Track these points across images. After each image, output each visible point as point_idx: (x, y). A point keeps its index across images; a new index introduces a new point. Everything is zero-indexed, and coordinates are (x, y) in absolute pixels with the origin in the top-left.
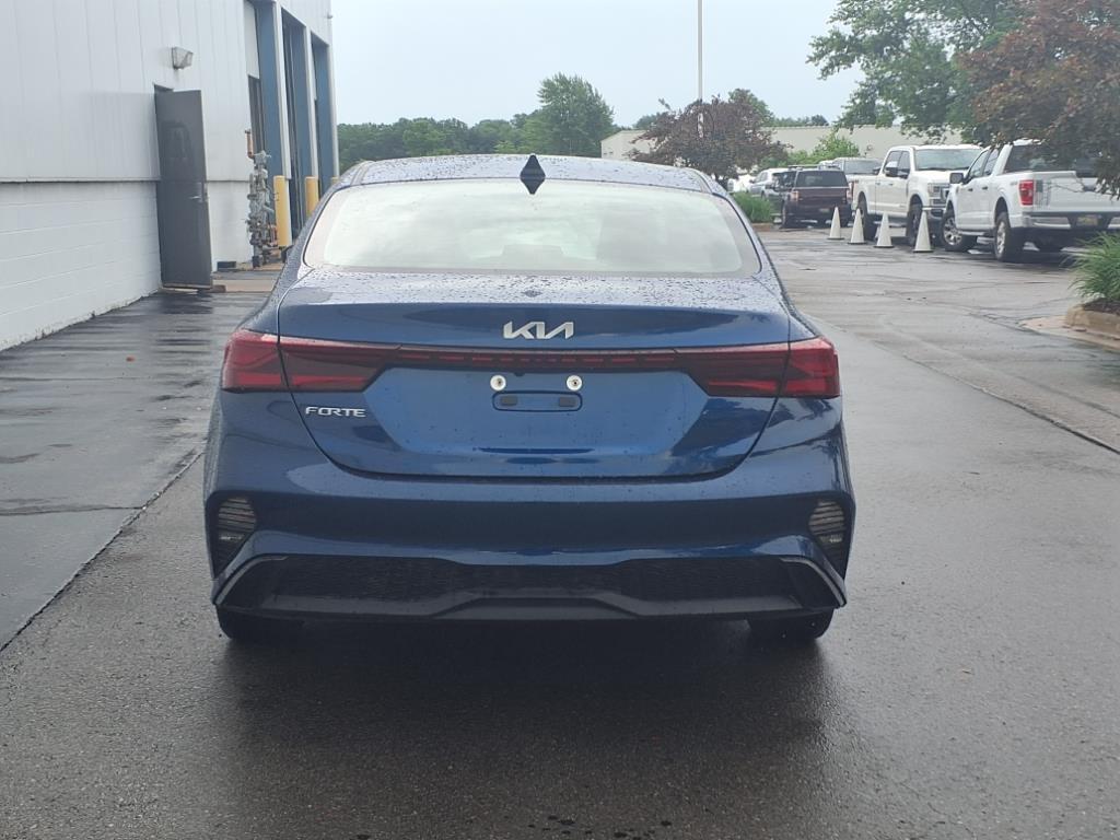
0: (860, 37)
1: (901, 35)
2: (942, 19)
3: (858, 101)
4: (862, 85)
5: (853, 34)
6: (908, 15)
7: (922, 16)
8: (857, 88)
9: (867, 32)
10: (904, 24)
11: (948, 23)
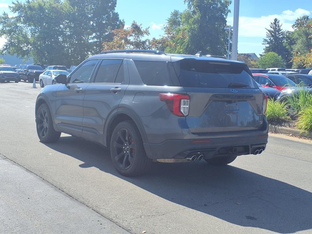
0: (4, 29)
1: (16, 30)
2: (28, 26)
3: (5, 48)
4: (6, 43)
5: (2, 28)
6: (18, 25)
7: (22, 25)
8: (5, 44)
9: (7, 28)
10: (17, 27)
11: (30, 28)
